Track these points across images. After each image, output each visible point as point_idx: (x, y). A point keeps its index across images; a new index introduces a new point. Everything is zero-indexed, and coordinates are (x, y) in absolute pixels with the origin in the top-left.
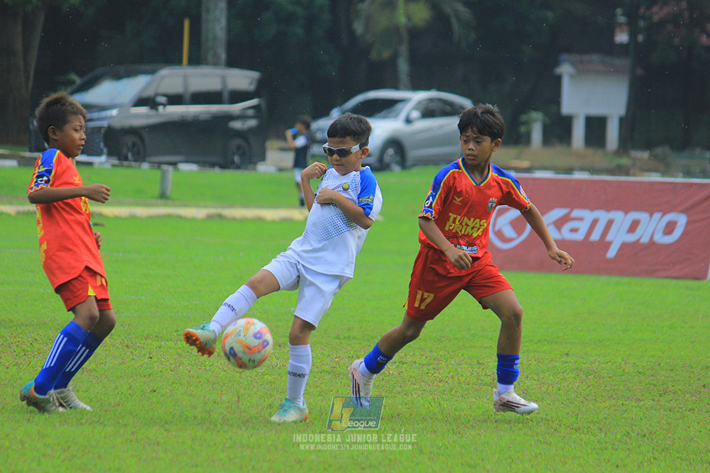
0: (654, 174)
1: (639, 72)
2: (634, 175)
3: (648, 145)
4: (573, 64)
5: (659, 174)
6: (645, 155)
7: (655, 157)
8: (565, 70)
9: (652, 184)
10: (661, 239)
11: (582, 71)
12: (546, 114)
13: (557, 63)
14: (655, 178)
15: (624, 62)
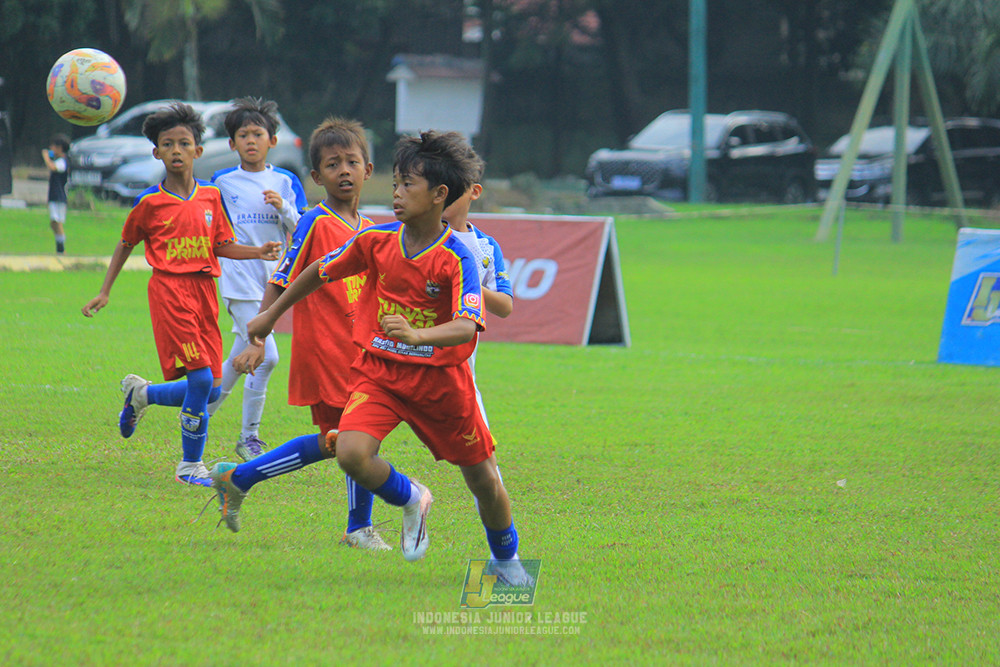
0: (514, 209)
1: (496, 77)
2: (491, 211)
3: (508, 172)
4: (411, 67)
5: (521, 209)
6: (502, 185)
7: (515, 187)
8: (401, 75)
9: (514, 222)
10: (523, 292)
11: (422, 77)
12: (377, 132)
13: (390, 67)
14: (517, 214)
15: (476, 66)
